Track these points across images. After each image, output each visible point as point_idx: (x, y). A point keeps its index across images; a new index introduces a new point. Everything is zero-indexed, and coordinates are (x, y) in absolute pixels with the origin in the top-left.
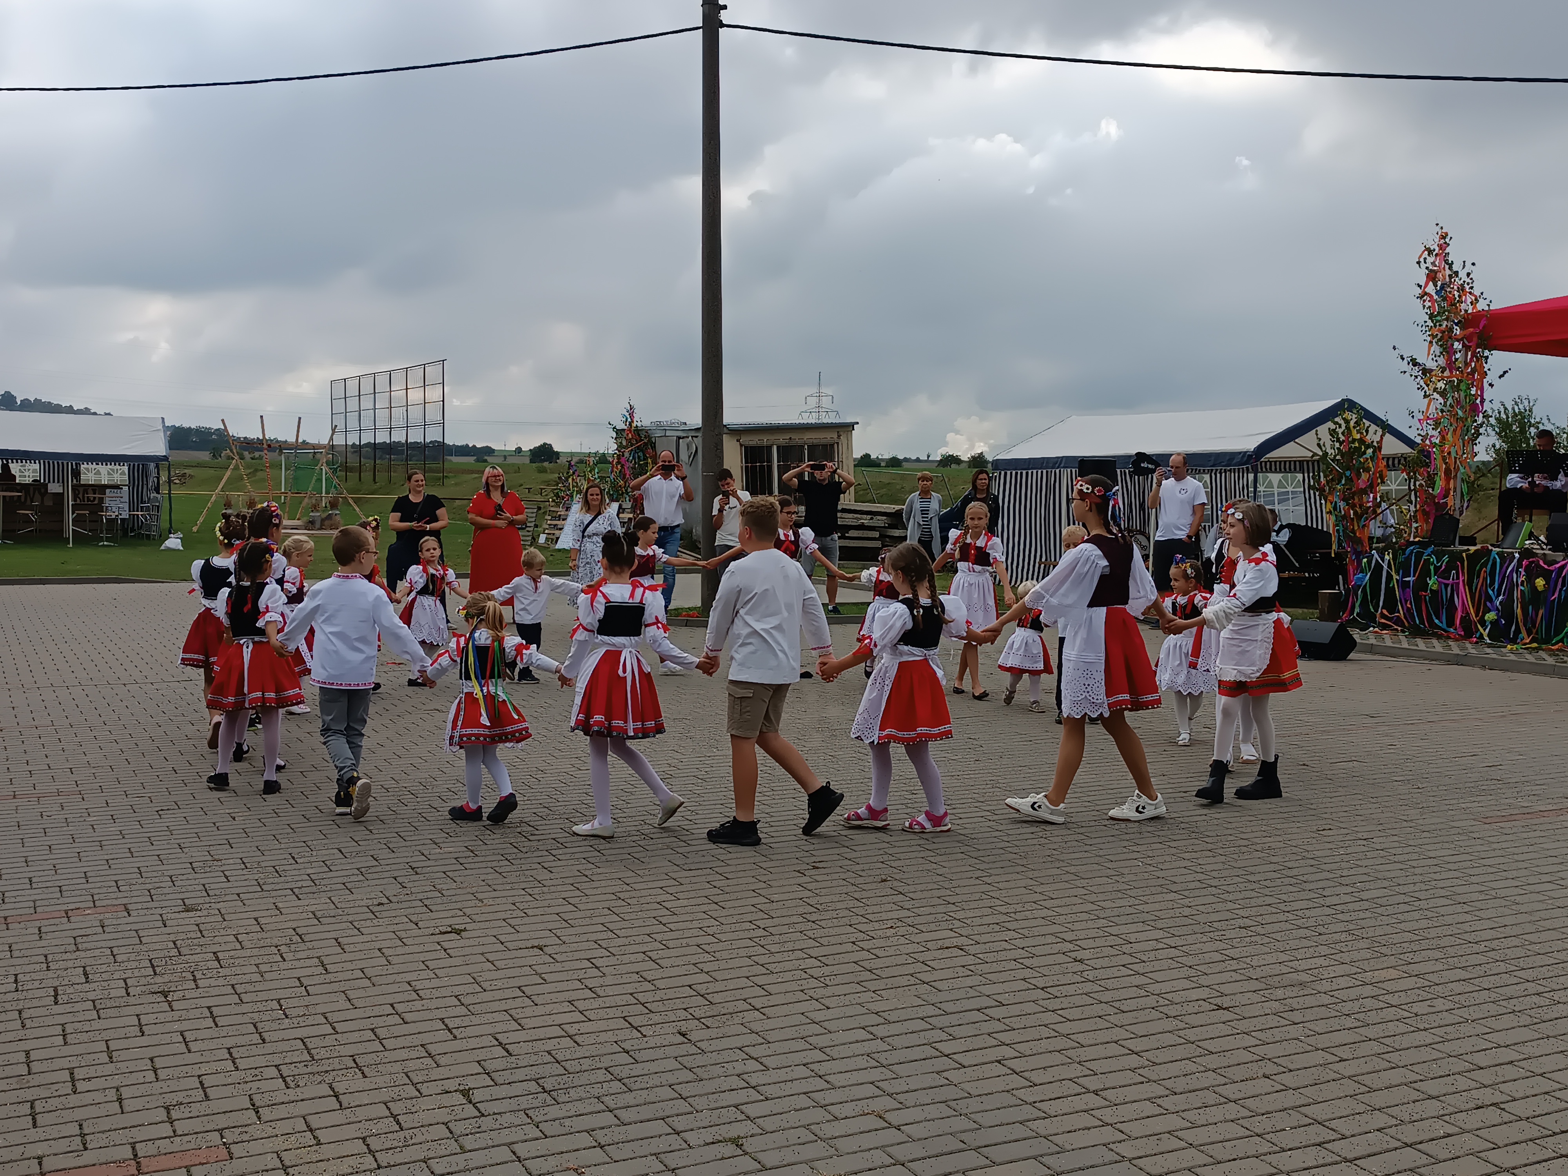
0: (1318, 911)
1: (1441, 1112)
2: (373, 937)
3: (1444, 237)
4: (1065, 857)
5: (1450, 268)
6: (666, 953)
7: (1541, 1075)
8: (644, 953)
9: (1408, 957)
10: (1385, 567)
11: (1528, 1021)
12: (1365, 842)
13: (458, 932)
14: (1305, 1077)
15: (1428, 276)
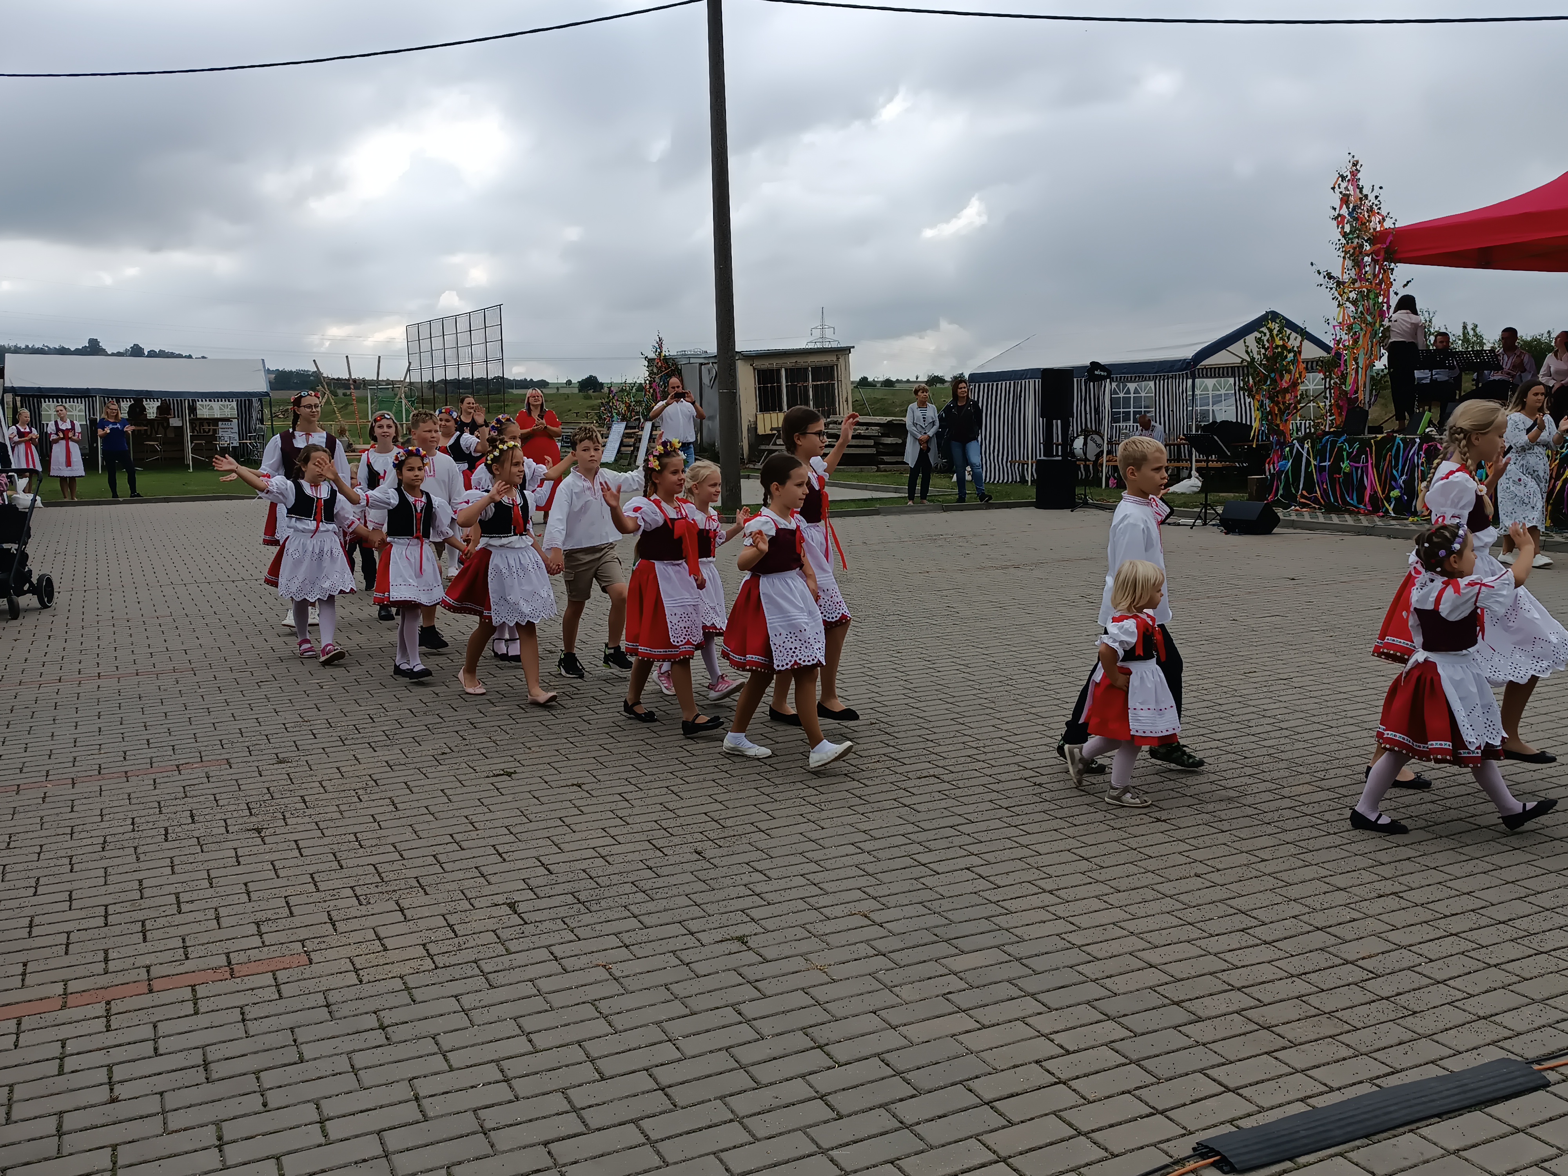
0: (1244, 739)
1: (1348, 901)
2: (436, 781)
3: (1355, 165)
4: (1028, 700)
5: (1361, 192)
6: (686, 787)
7: (1434, 868)
8: (667, 787)
9: (1321, 775)
10: (1305, 454)
11: (1424, 824)
12: (1285, 682)
13: (509, 774)
14: (1231, 875)
15: (1341, 199)
